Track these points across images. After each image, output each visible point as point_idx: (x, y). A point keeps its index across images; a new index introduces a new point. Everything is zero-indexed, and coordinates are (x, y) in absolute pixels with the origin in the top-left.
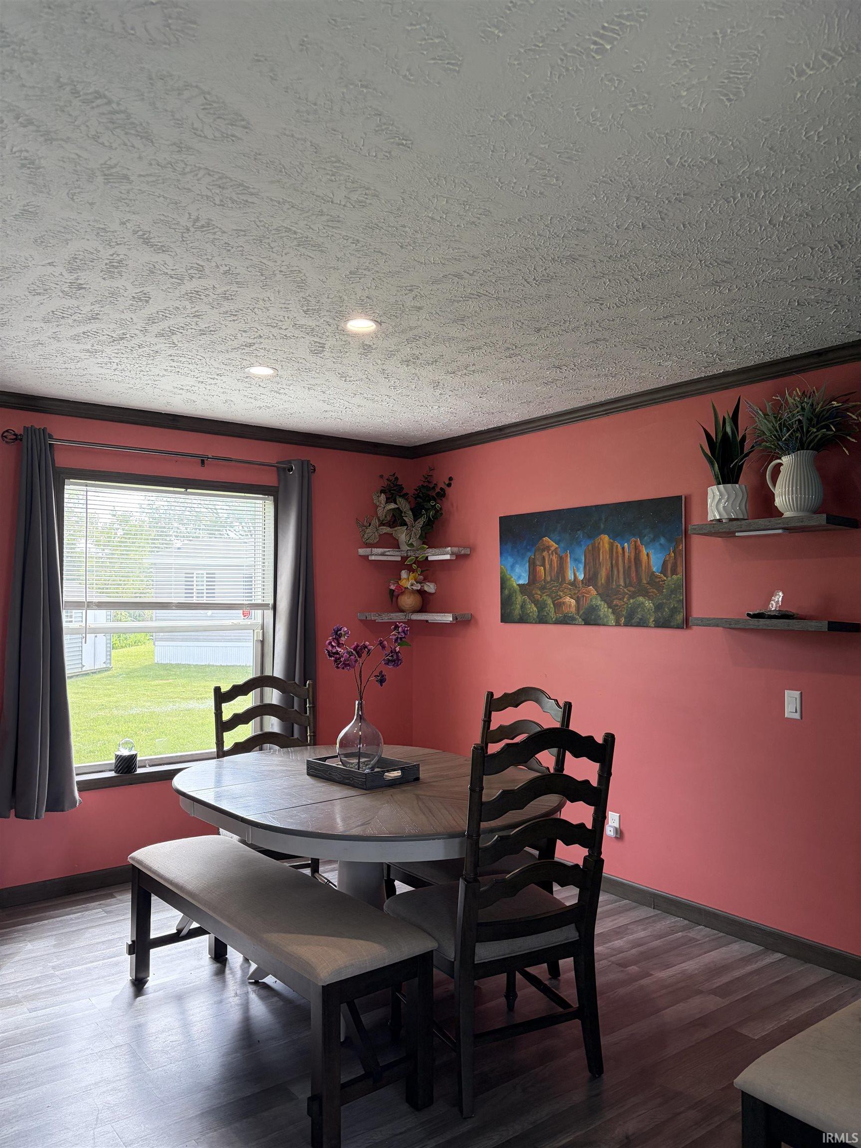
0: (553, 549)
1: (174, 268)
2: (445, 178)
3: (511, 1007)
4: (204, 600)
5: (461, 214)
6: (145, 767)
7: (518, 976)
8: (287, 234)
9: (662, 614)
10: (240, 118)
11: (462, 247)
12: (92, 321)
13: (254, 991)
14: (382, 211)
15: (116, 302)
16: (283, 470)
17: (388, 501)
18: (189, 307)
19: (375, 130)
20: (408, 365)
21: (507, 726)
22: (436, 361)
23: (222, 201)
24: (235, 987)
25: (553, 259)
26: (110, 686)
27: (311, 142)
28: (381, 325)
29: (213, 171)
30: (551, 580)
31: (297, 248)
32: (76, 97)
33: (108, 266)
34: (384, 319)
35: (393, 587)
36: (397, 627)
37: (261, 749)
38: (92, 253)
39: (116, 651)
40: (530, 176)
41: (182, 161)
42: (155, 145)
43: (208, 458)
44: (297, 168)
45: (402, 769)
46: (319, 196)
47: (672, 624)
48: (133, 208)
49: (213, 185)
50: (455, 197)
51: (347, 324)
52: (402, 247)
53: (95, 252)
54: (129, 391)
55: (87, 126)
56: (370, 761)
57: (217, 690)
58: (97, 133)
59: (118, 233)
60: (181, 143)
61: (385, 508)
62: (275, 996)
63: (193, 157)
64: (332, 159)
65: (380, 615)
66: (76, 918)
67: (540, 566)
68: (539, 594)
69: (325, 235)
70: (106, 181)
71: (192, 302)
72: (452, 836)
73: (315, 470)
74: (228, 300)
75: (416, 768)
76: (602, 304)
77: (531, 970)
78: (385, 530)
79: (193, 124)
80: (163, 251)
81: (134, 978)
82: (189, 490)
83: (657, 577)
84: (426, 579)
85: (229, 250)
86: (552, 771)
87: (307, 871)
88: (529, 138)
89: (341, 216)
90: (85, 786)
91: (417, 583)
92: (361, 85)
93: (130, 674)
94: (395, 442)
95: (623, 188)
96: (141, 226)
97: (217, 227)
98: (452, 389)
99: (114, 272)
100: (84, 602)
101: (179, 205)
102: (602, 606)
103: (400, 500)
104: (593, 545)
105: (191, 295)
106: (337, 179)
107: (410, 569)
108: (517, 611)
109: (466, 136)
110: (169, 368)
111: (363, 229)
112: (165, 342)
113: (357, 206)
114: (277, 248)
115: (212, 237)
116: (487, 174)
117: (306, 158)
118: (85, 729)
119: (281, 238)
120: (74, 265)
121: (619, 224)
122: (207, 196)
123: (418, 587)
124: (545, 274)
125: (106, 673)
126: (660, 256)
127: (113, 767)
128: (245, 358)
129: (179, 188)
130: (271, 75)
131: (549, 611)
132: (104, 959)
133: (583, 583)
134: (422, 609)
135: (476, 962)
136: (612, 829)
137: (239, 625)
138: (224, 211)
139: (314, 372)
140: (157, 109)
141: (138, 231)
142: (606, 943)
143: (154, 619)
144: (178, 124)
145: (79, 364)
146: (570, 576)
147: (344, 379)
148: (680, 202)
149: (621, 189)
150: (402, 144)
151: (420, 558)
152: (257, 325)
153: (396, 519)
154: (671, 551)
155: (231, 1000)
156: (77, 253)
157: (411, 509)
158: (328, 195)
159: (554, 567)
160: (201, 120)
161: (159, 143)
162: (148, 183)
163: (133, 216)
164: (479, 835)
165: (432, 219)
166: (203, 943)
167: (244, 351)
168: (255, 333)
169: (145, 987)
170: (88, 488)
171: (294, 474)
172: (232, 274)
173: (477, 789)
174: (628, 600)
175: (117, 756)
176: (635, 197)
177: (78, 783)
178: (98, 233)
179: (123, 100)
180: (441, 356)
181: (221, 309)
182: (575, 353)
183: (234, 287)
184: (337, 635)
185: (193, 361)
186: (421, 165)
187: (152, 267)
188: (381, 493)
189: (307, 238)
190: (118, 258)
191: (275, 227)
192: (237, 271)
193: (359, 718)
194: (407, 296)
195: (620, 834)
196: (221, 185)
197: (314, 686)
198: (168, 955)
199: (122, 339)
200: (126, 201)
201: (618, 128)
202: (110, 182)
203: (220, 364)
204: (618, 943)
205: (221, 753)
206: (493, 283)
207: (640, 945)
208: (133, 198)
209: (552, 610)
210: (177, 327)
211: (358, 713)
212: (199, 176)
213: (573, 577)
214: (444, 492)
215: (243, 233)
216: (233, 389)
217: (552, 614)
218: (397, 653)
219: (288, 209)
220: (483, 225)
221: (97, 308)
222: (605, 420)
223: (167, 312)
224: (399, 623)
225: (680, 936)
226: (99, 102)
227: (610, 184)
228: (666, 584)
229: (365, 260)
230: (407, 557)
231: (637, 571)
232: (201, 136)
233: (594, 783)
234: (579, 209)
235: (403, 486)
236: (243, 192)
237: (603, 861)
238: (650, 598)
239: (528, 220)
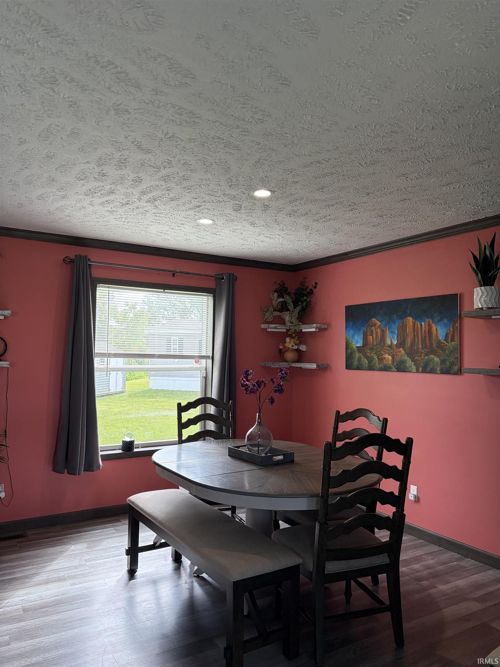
0: (378, 325)
1: (155, 162)
2: (310, 103)
3: (348, 602)
4: (177, 353)
5: (320, 124)
6: (139, 448)
7: (353, 583)
8: (218, 140)
9: (445, 366)
10: (190, 73)
11: (321, 145)
12: (111, 194)
13: (196, 581)
14: (273, 125)
15: (124, 183)
16: (219, 279)
17: (279, 296)
18: (164, 184)
19: (268, 76)
20: (290, 217)
21: (348, 432)
22: (307, 214)
23: (181, 122)
24: (185, 578)
25: (377, 151)
26: (124, 402)
27: (230, 85)
28: (274, 193)
29: (175, 105)
30: (377, 344)
31: (224, 148)
32: (98, 65)
33: (118, 163)
34: (276, 189)
35: (281, 347)
36: (281, 371)
37: (204, 440)
38: (110, 155)
39: (129, 381)
40: (361, 100)
41: (158, 100)
42: (142, 91)
43: (177, 272)
44: (223, 101)
45: (283, 455)
46: (236, 117)
47: (451, 372)
48: (131, 129)
49: (175, 113)
50: (316, 115)
51: (254, 193)
52: (285, 146)
53: (111, 155)
54: (133, 234)
55: (104, 81)
56: (265, 449)
57: (179, 405)
58: (110, 85)
59: (124, 143)
60: (157, 89)
61: (277, 300)
62: (208, 585)
63: (164, 97)
64: (243, 95)
65: (273, 364)
66: (99, 533)
67: (370, 336)
68: (369, 353)
69: (240, 140)
70: (116, 113)
71: (166, 182)
72: (312, 496)
73: (236, 279)
74: (186, 180)
75: (292, 454)
76: (407, 177)
77: (361, 580)
78: (277, 313)
79: (163, 78)
80: (149, 153)
81: (129, 569)
82: (166, 291)
83: (442, 343)
84: (301, 343)
85: (185, 151)
86: (375, 459)
87: (229, 513)
88: (360, 76)
89: (249, 128)
90: (105, 458)
91: (295, 345)
92: (259, 49)
93: (134, 395)
94: (284, 262)
95: (419, 105)
96: (136, 138)
97: (178, 138)
98: (317, 230)
99: (122, 166)
100: (106, 353)
101: (157, 125)
102: (408, 360)
103: (286, 296)
104: (403, 323)
105: (165, 178)
106: (246, 107)
107: (291, 337)
108: (356, 363)
109: (322, 77)
110: (154, 221)
111: (262, 136)
112: (152, 205)
113: (258, 122)
114: (213, 149)
115: (175, 143)
116: (335, 99)
117: (228, 94)
118: (109, 426)
119: (215, 142)
120: (100, 163)
121: (418, 127)
122: (172, 120)
123: (296, 347)
124: (372, 159)
125: (123, 394)
126: (444, 146)
127: (121, 447)
128: (196, 214)
129: (156, 116)
130: (207, 46)
131: (375, 363)
132: (113, 557)
133: (396, 346)
134: (298, 361)
135: (325, 573)
136: (412, 496)
137: (192, 368)
138: (182, 128)
139: (235, 222)
140: (143, 69)
141: (135, 142)
142: (409, 566)
143: (150, 363)
144: (155, 78)
145: (104, 218)
146: (388, 342)
147: (253, 225)
148: (456, 112)
149: (418, 105)
150: (284, 84)
151: (298, 330)
152: (202, 195)
153: (283, 307)
154: (451, 327)
155: (183, 585)
156: (102, 155)
157: (292, 302)
158: (241, 116)
159: (379, 337)
160: (168, 75)
161: (145, 90)
162: (139, 113)
163: (131, 133)
164: (328, 497)
165: (303, 128)
166: (168, 551)
167: (195, 210)
168: (202, 199)
169: (135, 575)
170: (110, 289)
171: (225, 282)
172: (188, 165)
173: (327, 469)
174: (424, 357)
175: (123, 441)
176: (427, 110)
177: (101, 456)
178: (113, 144)
179: (123, 65)
180: (310, 210)
181: (182, 185)
182: (391, 208)
183: (189, 173)
184: (247, 374)
185: (167, 216)
186: (296, 96)
187: (143, 162)
188: (275, 292)
189: (230, 142)
190: (124, 158)
191: (211, 137)
192: (191, 163)
193: (258, 423)
194: (289, 175)
195: (417, 499)
196: (180, 113)
197: (234, 404)
198: (149, 557)
199: (127, 204)
200: (127, 124)
201: (416, 67)
202: (118, 114)
203: (183, 218)
204: (416, 566)
205: (181, 441)
206: (340, 166)
207: (429, 568)
208: (131, 123)
209: (377, 362)
210: (157, 196)
211: (258, 420)
212: (168, 108)
213: (390, 342)
214: (312, 291)
215: (193, 140)
216: (190, 232)
217: (377, 365)
218: (281, 386)
219: (219, 125)
220: (333, 131)
221: (113, 186)
222: (410, 248)
223: (152, 188)
224: (283, 368)
225: (456, 564)
226: (110, 67)
227: (411, 102)
228: (448, 347)
229: (264, 154)
230: (290, 330)
231: (430, 339)
232: (168, 85)
233: (400, 467)
234: (392, 119)
235: (288, 288)
236: (192, 116)
237: (405, 515)
238: (438, 356)
239: (361, 127)
